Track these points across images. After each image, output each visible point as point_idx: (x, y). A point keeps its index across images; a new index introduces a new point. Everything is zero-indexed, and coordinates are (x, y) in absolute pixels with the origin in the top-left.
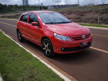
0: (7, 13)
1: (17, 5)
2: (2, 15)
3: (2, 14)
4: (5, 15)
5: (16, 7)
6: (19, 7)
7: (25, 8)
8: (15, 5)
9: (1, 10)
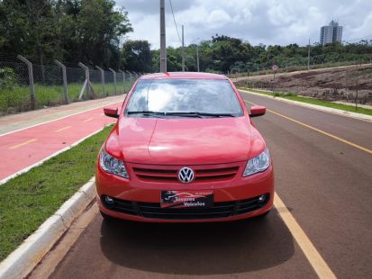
0: (258, 72)
1: (295, 45)
2: (243, 78)
3: (243, 76)
4: (250, 77)
5: (290, 51)
6: (300, 53)
7: (322, 55)
8: (290, 47)
9: (244, 62)
